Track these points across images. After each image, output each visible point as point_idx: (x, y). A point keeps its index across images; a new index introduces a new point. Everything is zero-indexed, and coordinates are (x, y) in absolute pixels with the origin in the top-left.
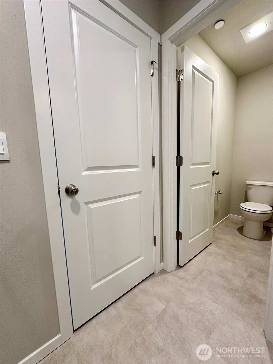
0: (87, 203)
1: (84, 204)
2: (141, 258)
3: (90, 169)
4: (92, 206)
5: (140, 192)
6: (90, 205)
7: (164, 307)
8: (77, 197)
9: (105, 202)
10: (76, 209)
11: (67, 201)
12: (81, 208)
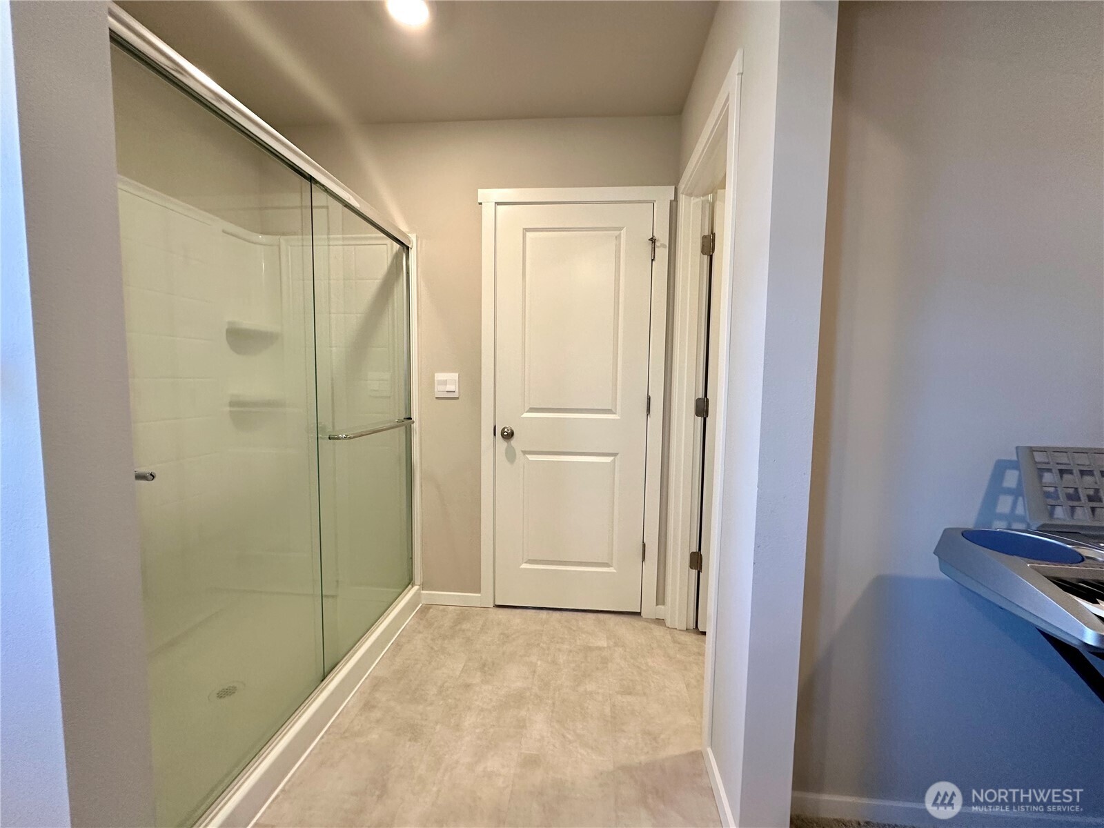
0: (525, 452)
1: (521, 454)
2: (611, 568)
3: (532, 410)
4: (532, 458)
5: (615, 455)
6: (528, 456)
7: (605, 646)
8: (514, 442)
9: (549, 456)
10: (511, 456)
11: (502, 444)
12: (517, 456)
